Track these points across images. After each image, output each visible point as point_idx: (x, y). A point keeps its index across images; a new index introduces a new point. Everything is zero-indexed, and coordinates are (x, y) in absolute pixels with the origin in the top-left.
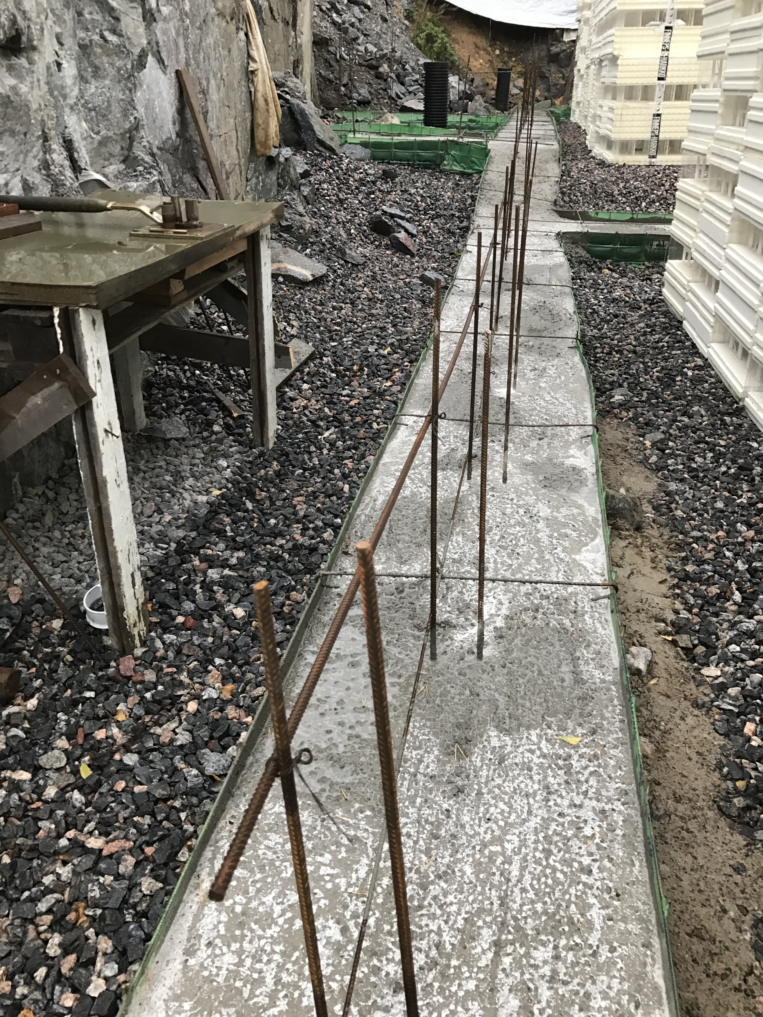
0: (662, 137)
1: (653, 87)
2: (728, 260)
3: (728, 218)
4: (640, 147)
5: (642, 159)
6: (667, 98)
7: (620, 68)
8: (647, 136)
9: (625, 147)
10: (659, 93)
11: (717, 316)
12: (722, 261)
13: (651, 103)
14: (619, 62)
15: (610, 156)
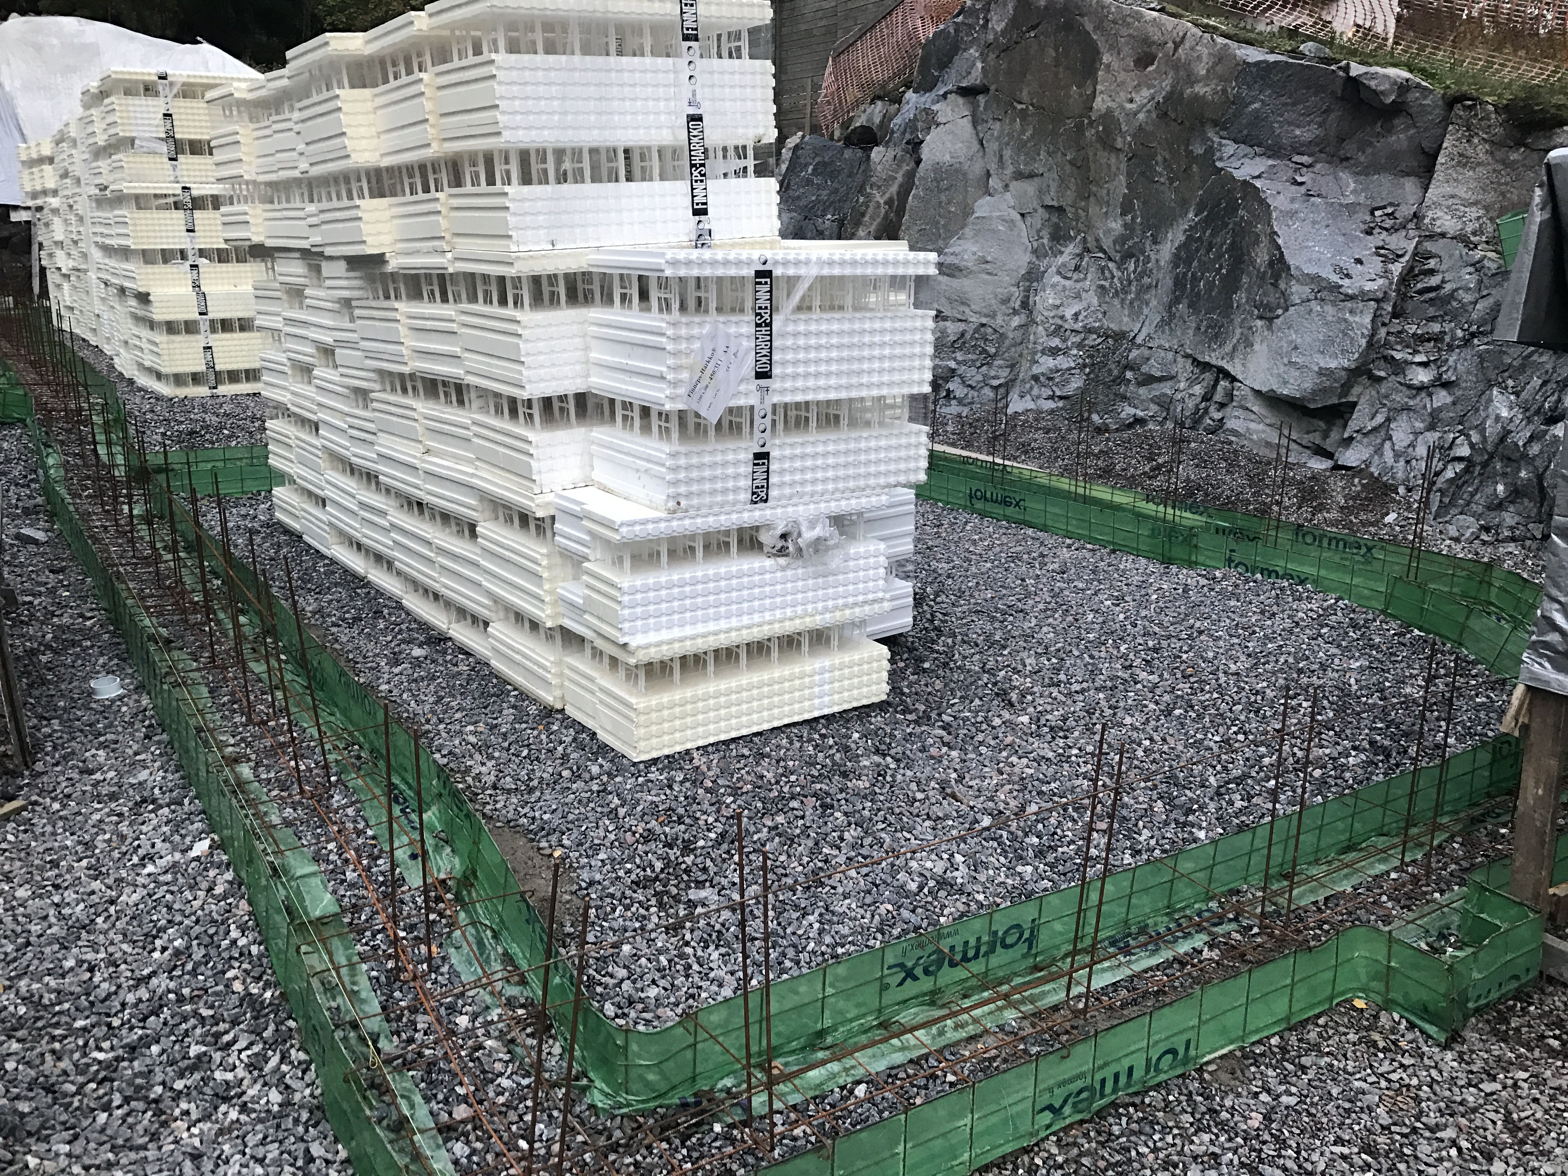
0: (217, 368)
1: (195, 322)
2: (329, 482)
3: (319, 453)
4: (196, 378)
5: (203, 391)
6: (213, 330)
7: (155, 304)
8: (202, 368)
9: (178, 379)
10: (204, 326)
11: (331, 524)
12: (324, 484)
13: (198, 337)
14: (151, 298)
15: (165, 390)
